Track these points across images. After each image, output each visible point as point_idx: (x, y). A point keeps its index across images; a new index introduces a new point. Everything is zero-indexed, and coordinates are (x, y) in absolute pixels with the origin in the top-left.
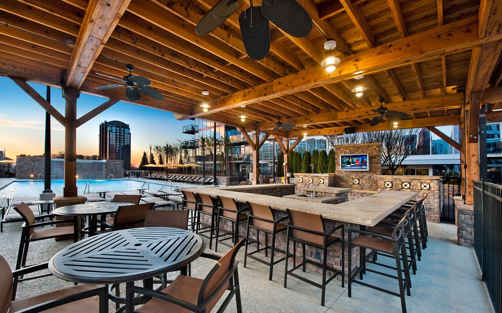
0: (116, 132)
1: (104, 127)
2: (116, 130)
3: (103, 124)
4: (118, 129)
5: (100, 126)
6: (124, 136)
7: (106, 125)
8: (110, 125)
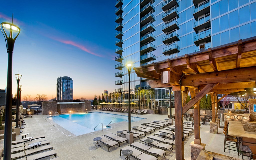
0: (66, 83)
1: (60, 80)
2: (66, 81)
3: (59, 79)
4: (67, 81)
5: (58, 79)
6: (70, 84)
7: (61, 79)
8: (63, 79)
